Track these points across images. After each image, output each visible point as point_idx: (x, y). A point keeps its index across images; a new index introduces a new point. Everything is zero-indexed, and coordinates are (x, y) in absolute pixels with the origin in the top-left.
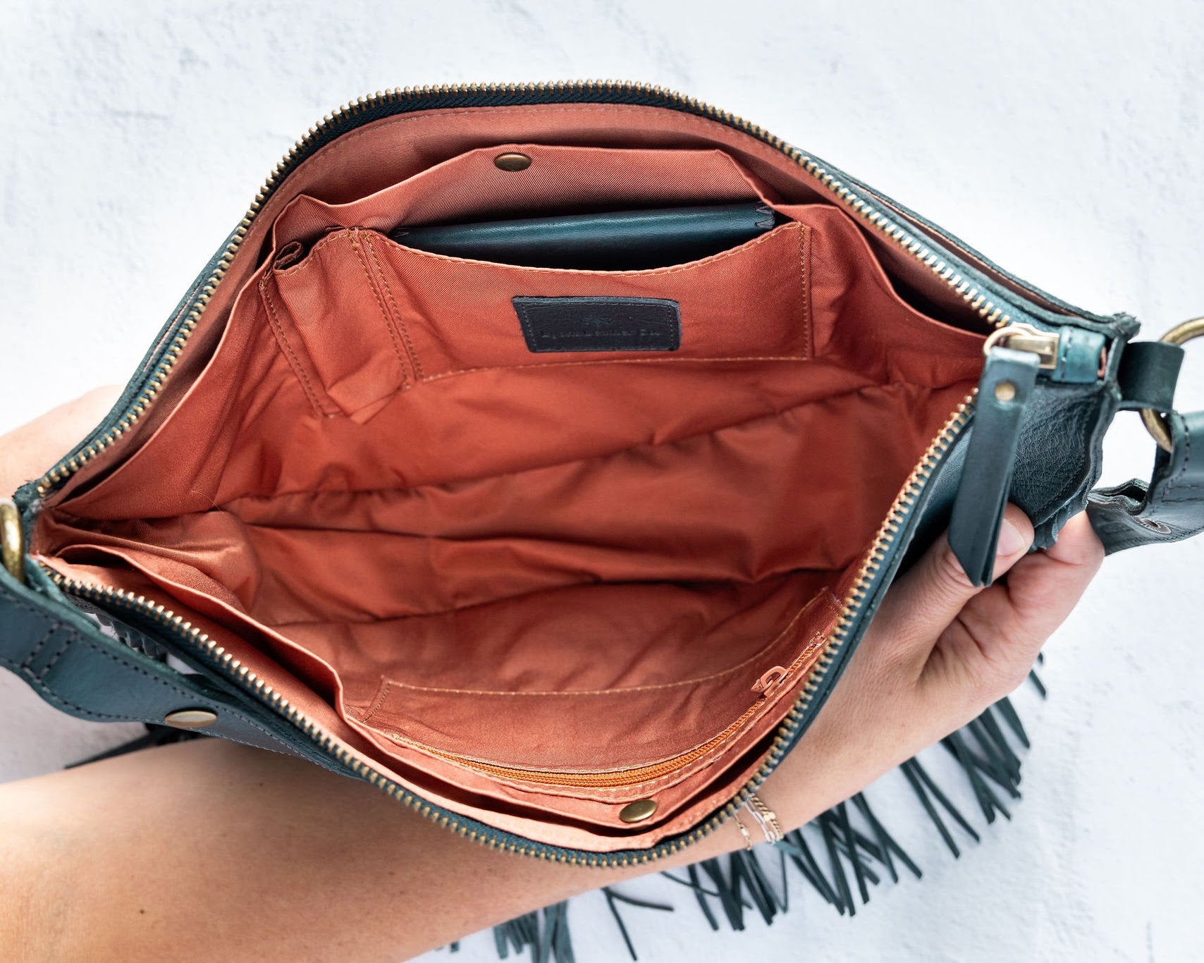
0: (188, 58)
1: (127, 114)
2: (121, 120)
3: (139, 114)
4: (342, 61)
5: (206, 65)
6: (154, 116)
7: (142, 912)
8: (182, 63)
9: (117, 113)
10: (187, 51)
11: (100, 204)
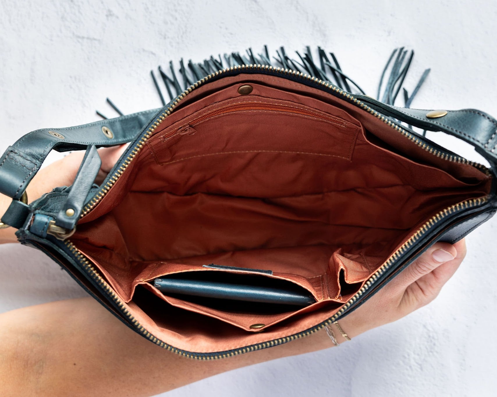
0: (110, 14)
1: (83, 38)
2: (80, 40)
3: (88, 38)
4: (176, 19)
5: (117, 17)
6: (95, 39)
7: (75, 364)
8: (107, 16)
9: (79, 37)
10: (109, 11)
11: (71, 77)
